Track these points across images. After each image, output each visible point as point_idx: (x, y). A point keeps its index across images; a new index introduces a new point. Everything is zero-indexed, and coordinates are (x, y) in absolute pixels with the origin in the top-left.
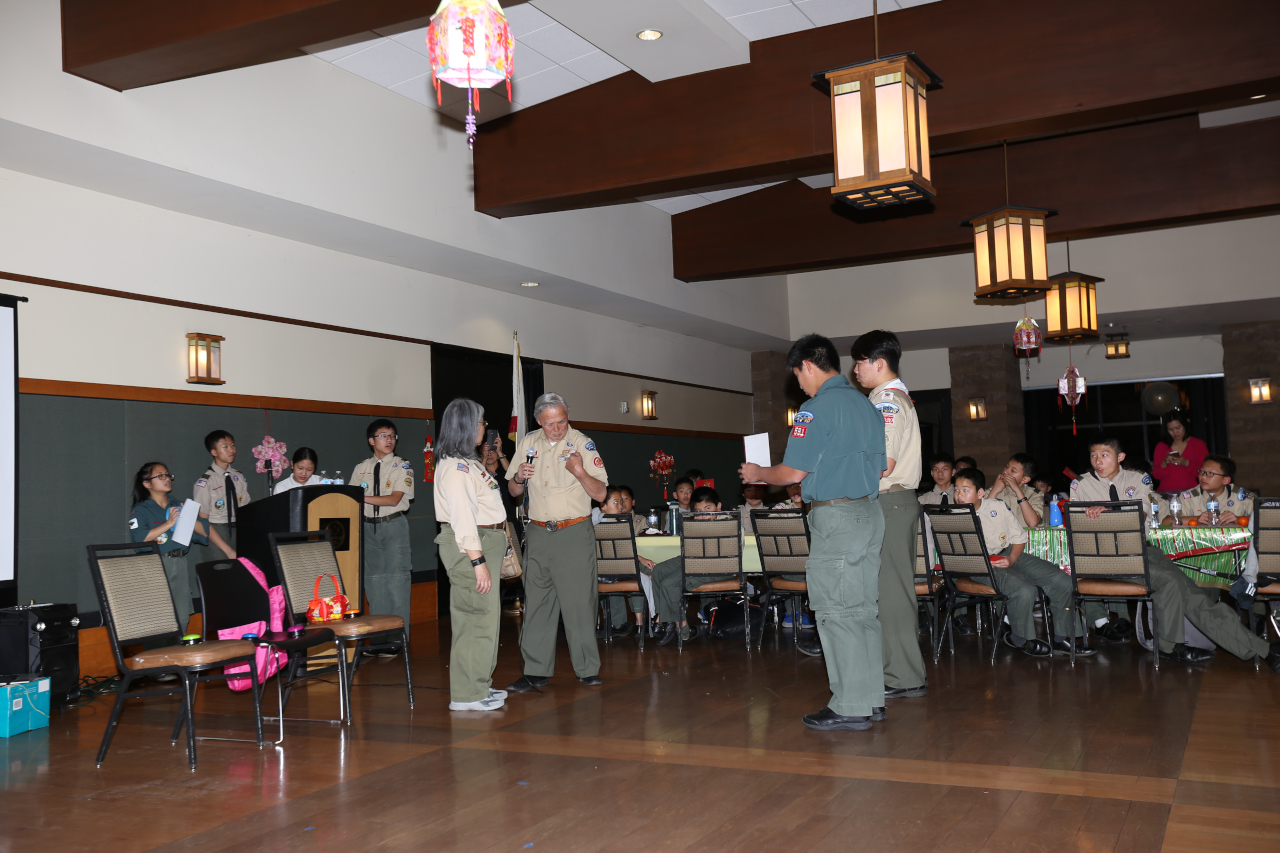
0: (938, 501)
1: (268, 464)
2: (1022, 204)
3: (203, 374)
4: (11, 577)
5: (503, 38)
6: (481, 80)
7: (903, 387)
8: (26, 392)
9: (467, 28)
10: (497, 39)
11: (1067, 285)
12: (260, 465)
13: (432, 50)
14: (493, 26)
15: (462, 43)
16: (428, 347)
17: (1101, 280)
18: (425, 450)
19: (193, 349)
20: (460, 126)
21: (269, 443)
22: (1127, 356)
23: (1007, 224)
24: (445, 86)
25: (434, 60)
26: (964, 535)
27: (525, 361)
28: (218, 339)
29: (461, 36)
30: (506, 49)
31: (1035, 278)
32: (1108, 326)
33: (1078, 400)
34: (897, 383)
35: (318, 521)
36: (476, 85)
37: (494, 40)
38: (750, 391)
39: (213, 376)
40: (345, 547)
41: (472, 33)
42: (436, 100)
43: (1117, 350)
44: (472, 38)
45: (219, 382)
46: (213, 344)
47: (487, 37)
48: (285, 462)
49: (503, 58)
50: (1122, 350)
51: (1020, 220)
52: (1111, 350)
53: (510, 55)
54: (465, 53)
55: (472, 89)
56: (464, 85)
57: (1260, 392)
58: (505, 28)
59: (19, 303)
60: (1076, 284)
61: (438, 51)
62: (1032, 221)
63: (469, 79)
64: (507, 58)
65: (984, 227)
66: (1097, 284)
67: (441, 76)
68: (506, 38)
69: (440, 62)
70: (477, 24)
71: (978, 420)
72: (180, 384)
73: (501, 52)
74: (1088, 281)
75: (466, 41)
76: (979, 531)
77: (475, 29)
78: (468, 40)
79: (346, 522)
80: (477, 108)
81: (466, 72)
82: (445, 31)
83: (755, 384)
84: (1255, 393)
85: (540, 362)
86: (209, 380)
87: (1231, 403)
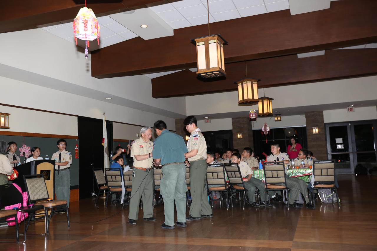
0: (228, 162)
1: (24, 153)
2: (251, 78)
3: (3, 125)
5: (96, 26)
6: (89, 38)
7: (200, 131)
9: (85, 23)
10: (95, 26)
11: (264, 100)
12: (21, 154)
13: (74, 29)
14: (93, 22)
15: (84, 27)
16: (77, 117)
17: (273, 99)
18: (76, 149)
20: (83, 51)
21: (25, 147)
22: (280, 120)
23: (247, 83)
24: (78, 39)
25: (75, 32)
26: (235, 172)
27: (107, 121)
28: (8, 115)
29: (83, 25)
30: (97, 29)
31: (255, 98)
32: (275, 112)
33: (267, 133)
34: (198, 129)
35: (40, 171)
36: (88, 39)
37: (93, 26)
38: (175, 130)
39: (6, 126)
40: (49, 179)
41: (87, 24)
42: (76, 43)
43: (278, 119)
44: (87, 26)
45: (8, 128)
46: (6, 116)
47: (91, 26)
48: (30, 152)
49: (96, 32)
50: (279, 119)
51: (250, 82)
52: (276, 119)
53: (99, 31)
54: (85, 30)
55: (87, 41)
56: (85, 39)
57: (316, 130)
58: (97, 23)
60: (266, 100)
61: (76, 29)
62: (254, 82)
63: (86, 38)
64: (97, 32)
65: (240, 84)
66: (272, 100)
67: (77, 36)
68: (97, 26)
69: (77, 32)
70: (88, 21)
71: (240, 139)
73: (96, 30)
74: (270, 99)
75: (85, 26)
76: (239, 171)
77: (88, 23)
78: (86, 26)
79: (49, 171)
80: (88, 46)
81: (85, 36)
82: (78, 23)
83: (176, 129)
84: (314, 131)
85: (112, 122)
87: (308, 134)
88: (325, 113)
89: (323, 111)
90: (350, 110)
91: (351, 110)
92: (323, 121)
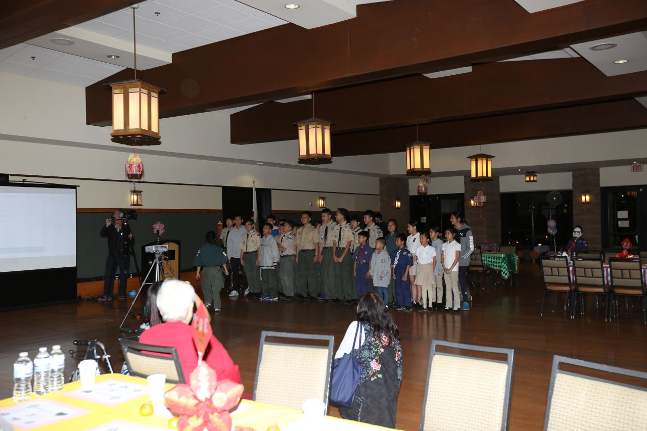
1: (158, 231)
2: (421, 141)
3: (135, 203)
4: (75, 266)
8: (79, 211)
16: (221, 188)
17: (494, 157)
18: (219, 224)
19: (132, 195)
21: (158, 224)
22: (534, 181)
28: (140, 192)
31: (424, 167)
33: (482, 205)
38: (378, 194)
39: (139, 203)
40: (173, 259)
43: (530, 179)
45: (141, 205)
48: (163, 230)
50: (532, 179)
51: (419, 147)
52: (528, 179)
57: (586, 198)
59: (77, 187)
60: (481, 159)
62: (424, 147)
65: (408, 148)
71: (474, 207)
72: (128, 206)
74: (487, 157)
79: (173, 251)
83: (381, 191)
85: (270, 190)
86: (137, 205)
87: (574, 203)
88: (603, 171)
89: (599, 169)
90: (635, 169)
91: (637, 169)
92: (599, 184)
